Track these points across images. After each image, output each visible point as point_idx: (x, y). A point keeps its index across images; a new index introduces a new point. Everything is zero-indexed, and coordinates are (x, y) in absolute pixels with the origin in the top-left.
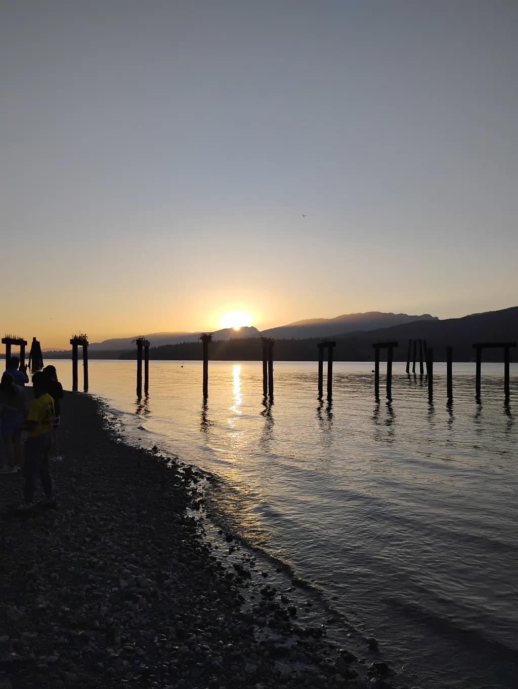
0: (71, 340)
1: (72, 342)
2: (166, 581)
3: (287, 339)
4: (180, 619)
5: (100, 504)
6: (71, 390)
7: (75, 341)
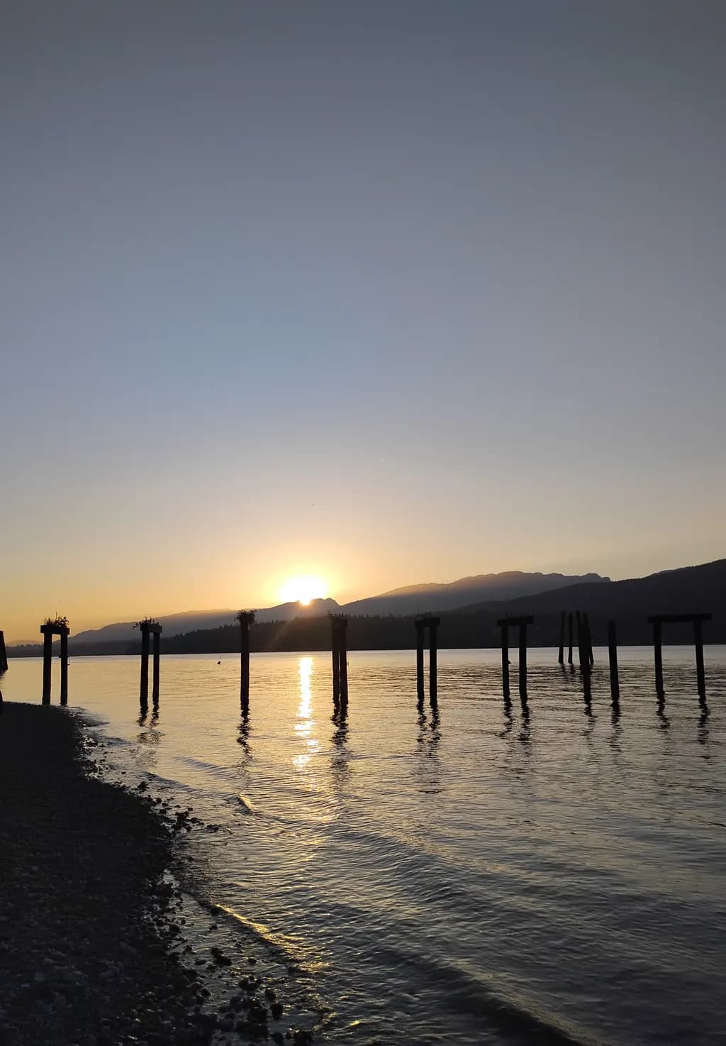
0: (42, 627)
1: (43, 629)
2: (103, 974)
3: (381, 616)
4: (106, 1023)
5: (35, 868)
6: (40, 702)
7: (48, 629)
